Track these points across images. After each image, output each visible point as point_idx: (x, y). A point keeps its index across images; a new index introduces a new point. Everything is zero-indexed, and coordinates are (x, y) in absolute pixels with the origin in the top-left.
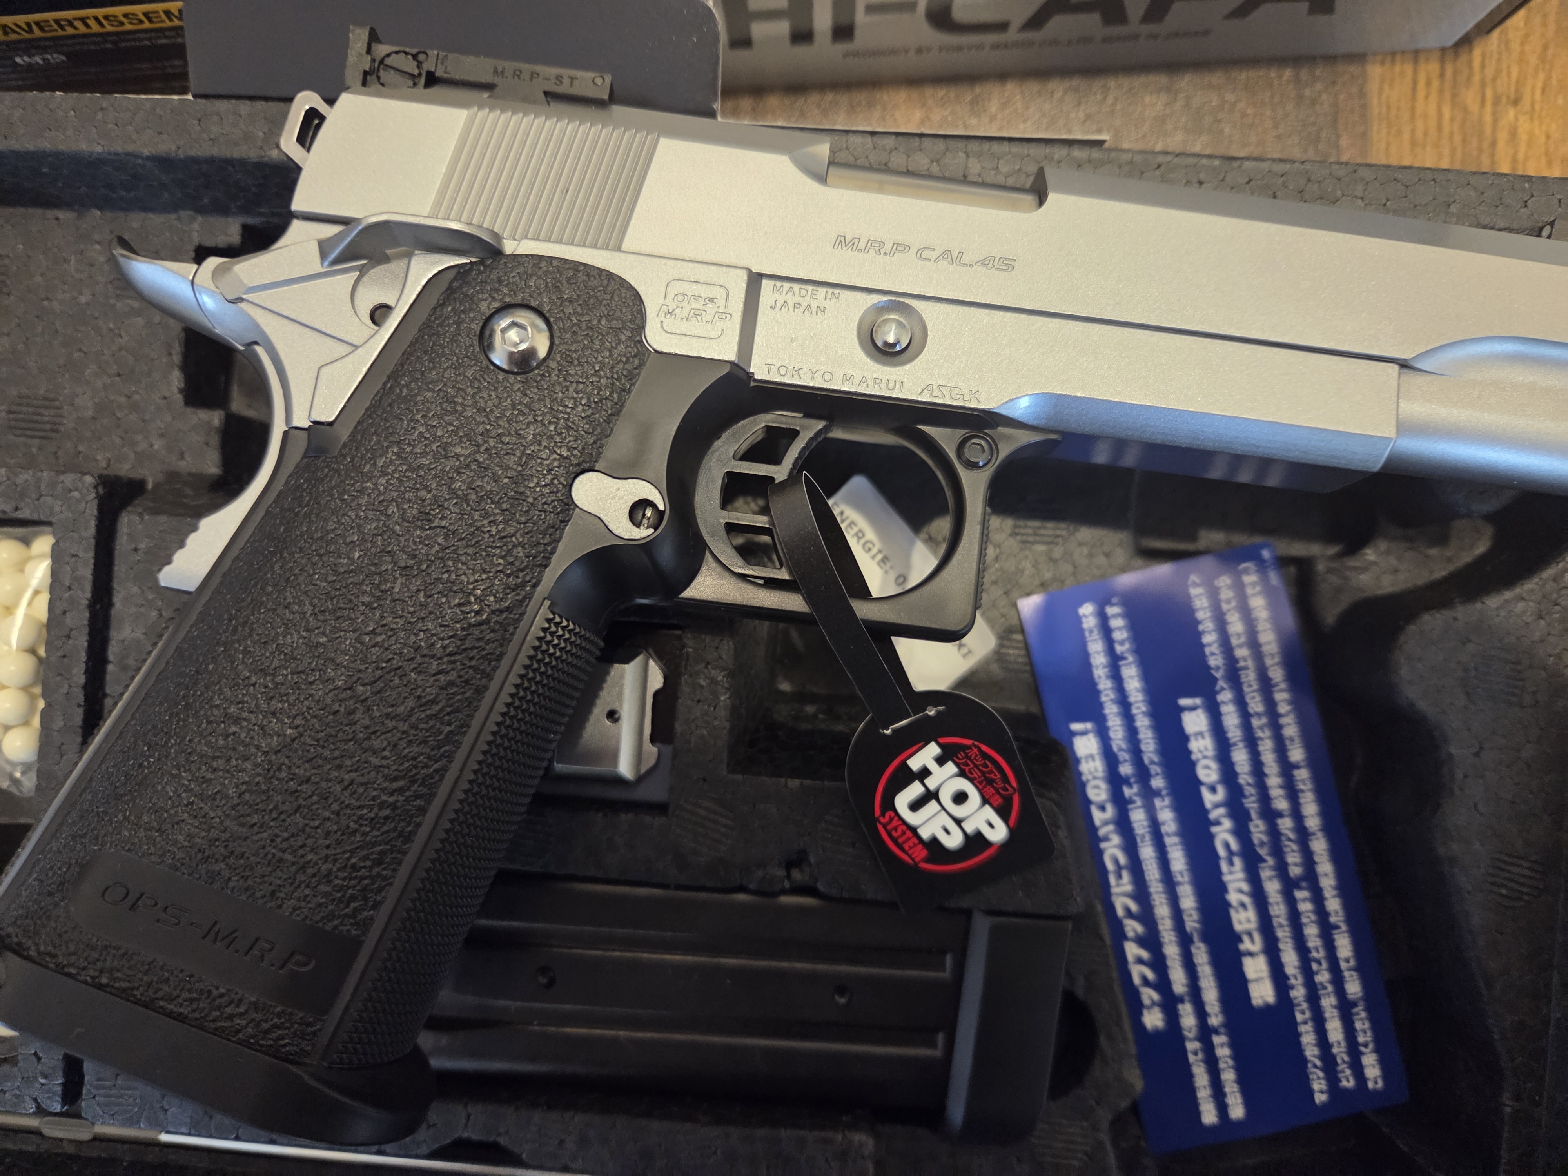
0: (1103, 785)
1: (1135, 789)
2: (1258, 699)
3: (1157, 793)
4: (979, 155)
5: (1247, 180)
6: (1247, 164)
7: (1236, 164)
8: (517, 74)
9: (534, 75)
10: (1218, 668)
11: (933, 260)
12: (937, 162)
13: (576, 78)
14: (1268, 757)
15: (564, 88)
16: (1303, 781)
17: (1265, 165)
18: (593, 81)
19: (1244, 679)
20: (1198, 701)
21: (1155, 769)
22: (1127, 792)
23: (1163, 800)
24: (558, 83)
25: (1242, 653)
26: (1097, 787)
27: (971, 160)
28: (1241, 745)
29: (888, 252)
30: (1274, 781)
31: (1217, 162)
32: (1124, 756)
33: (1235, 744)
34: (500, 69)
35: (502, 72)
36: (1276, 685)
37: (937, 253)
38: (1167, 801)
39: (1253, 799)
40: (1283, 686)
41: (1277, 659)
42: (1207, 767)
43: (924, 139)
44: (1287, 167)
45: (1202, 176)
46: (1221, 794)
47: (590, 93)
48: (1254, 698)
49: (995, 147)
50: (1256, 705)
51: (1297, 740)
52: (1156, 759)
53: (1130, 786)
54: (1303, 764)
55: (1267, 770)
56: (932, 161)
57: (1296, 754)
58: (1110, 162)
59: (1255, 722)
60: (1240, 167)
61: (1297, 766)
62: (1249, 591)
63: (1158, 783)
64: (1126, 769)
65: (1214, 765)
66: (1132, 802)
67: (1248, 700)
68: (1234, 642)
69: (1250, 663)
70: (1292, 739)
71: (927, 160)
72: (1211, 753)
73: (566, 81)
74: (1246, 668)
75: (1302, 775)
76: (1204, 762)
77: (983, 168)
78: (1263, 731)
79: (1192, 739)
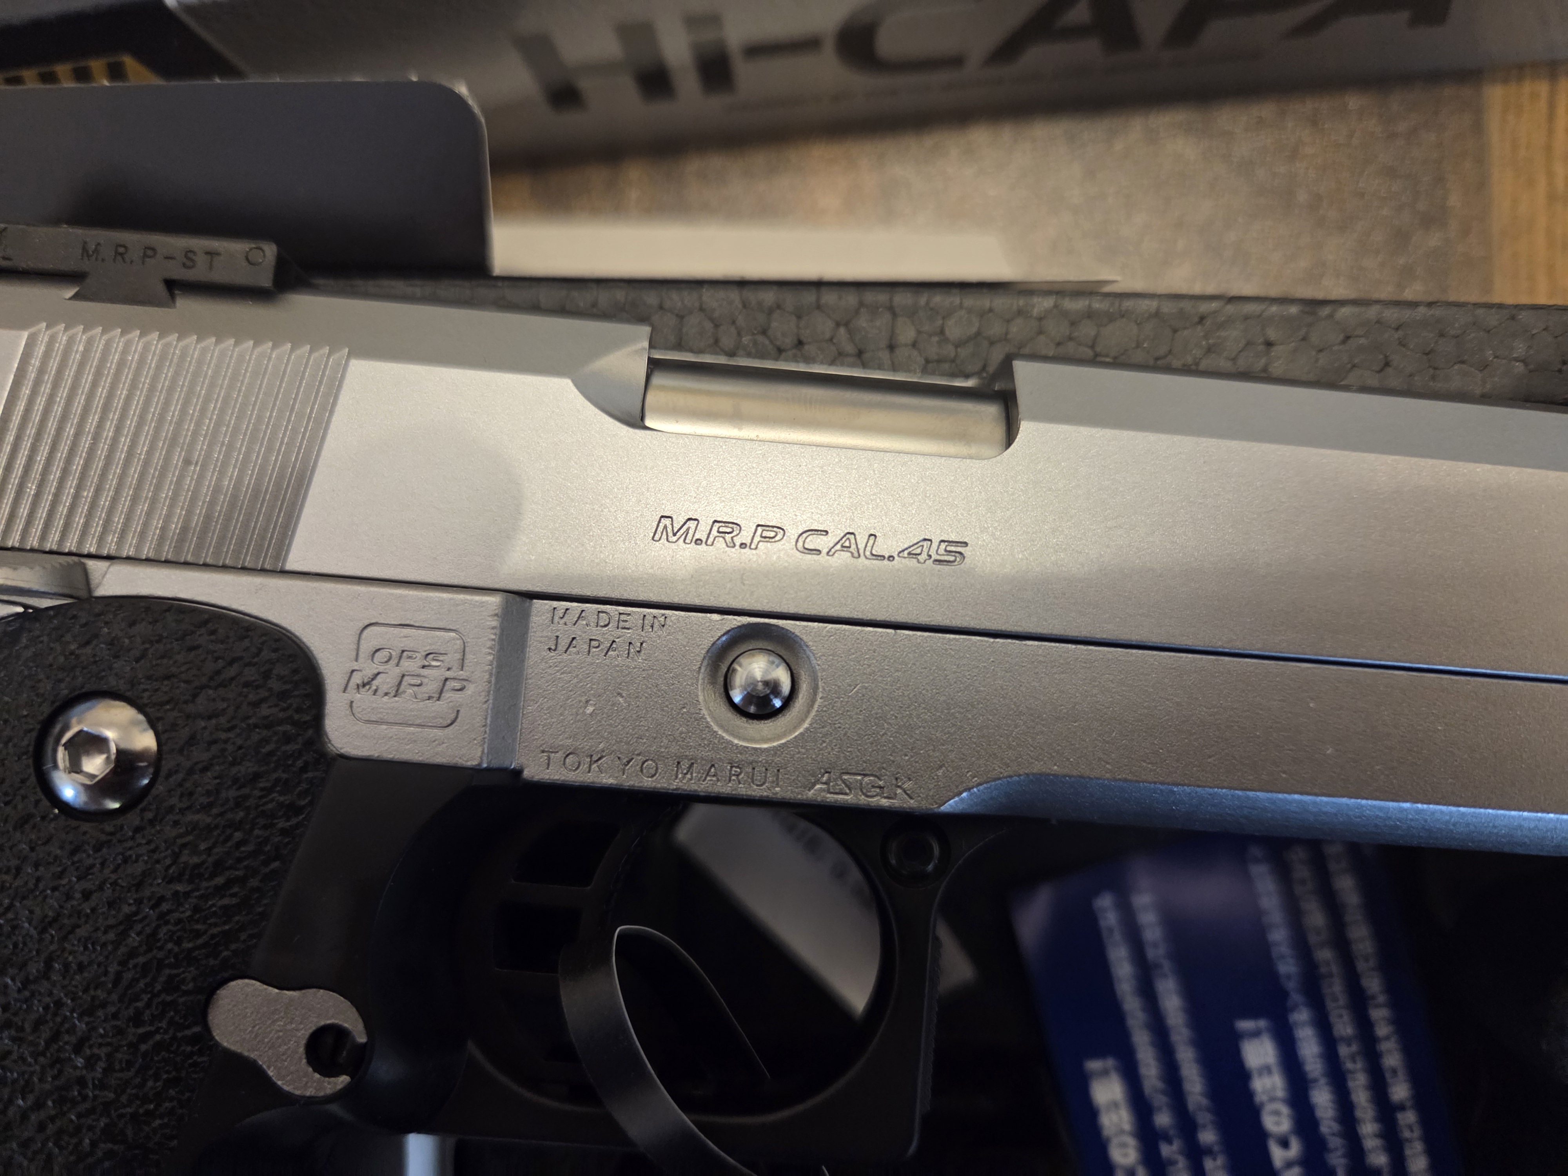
0: (1131, 1142)
1: (1176, 1146)
2: (1346, 1018)
3: (1208, 1151)
4: (912, 313)
5: (1341, 337)
6: (1345, 312)
7: (1326, 311)
8: (120, 252)
9: (150, 251)
10: (1289, 977)
11: (825, 551)
12: (846, 325)
13: (218, 254)
14: (1361, 1097)
15: (199, 273)
16: (1410, 1128)
17: (1372, 312)
18: (247, 259)
19: (1326, 991)
20: (1262, 1023)
21: (1204, 1118)
22: (1167, 1150)
23: (1215, 1159)
24: (189, 263)
25: (1325, 955)
26: (1123, 1145)
27: (900, 321)
28: (1323, 1081)
29: (748, 542)
30: (1368, 1129)
31: (1294, 310)
32: (1159, 1100)
33: (1315, 1081)
34: (92, 247)
35: (96, 251)
36: (1373, 997)
37: (829, 540)
38: (1220, 1161)
39: (1339, 1153)
40: (1381, 999)
41: (1372, 963)
42: (1277, 1113)
43: (824, 290)
44: (1407, 314)
45: (1272, 334)
46: (1295, 1149)
47: (243, 277)
48: (1341, 1016)
49: (939, 299)
50: (1344, 1027)
51: (1402, 1075)
52: (1204, 1102)
53: (1170, 1142)
54: (1408, 1104)
55: (1359, 1113)
56: (838, 324)
57: (1400, 1091)
58: (1123, 316)
59: (1343, 1051)
60: (1331, 316)
61: (1402, 1108)
62: (1333, 866)
63: (1208, 1136)
64: (1163, 1119)
65: (1285, 1110)
66: (1172, 1163)
67: (1333, 1019)
68: (1313, 939)
69: (1335, 969)
70: (1394, 1071)
71: (830, 324)
72: (1280, 1093)
73: (201, 260)
74: (1331, 975)
75: (1408, 1118)
76: (1269, 1108)
77: (919, 332)
78: (1354, 1062)
79: (1255, 1076)
